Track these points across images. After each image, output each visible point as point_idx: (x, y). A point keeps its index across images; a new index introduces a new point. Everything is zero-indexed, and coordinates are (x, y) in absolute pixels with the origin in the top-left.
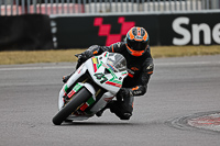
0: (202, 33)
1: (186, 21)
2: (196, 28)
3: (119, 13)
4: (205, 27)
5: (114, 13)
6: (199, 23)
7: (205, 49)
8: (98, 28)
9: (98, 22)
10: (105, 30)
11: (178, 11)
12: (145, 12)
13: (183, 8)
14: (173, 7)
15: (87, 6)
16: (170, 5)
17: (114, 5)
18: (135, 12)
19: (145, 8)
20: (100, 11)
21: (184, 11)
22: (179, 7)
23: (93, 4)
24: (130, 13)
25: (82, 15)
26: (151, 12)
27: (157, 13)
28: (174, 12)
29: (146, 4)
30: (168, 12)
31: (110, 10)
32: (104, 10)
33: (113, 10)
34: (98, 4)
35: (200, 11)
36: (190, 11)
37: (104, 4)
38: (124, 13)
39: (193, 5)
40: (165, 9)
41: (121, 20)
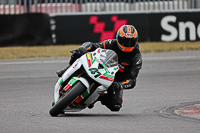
0: (187, 30)
1: (173, 19)
2: (182, 26)
3: (112, 12)
4: (190, 25)
5: (107, 12)
6: (185, 21)
8: (93, 26)
9: (93, 20)
10: (99, 27)
11: (166, 10)
12: (137, 11)
13: (171, 7)
14: (162, 7)
15: (84, 6)
16: (159, 6)
17: (108, 4)
18: (127, 12)
19: (137, 7)
20: (96, 11)
21: (172, 11)
22: (167, 7)
23: (89, 4)
24: (122, 12)
25: (79, 14)
26: (142, 11)
27: (147, 12)
28: (162, 11)
29: (137, 4)
30: (156, 11)
31: (104, 9)
32: (98, 9)
33: (107, 9)
34: (94, 4)
35: (186, 10)
36: (177, 10)
37: (99, 4)
38: (118, 12)
39: (180, 5)
40: (154, 8)
41: (114, 19)
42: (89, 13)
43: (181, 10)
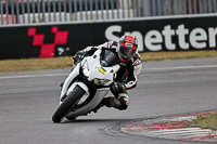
1: (118, 29)
3: (52, 23)
4: (137, 35)
5: (47, 23)
8: (32, 39)
9: (32, 32)
11: (111, 20)
12: (79, 21)
13: (116, 16)
14: (105, 17)
15: (21, 16)
16: (102, 14)
17: (47, 15)
18: (69, 22)
19: (79, 17)
20: (34, 21)
21: (116, 20)
22: (110, 16)
23: (26, 15)
24: (63, 22)
25: (15, 25)
26: (84, 21)
27: (90, 21)
28: (106, 20)
29: (79, 13)
30: (100, 20)
31: (43, 20)
32: (37, 20)
33: (47, 19)
34: (31, 15)
35: (132, 19)
36: (121, 19)
37: (37, 15)
38: (58, 23)
39: (125, 13)
40: (97, 18)
41: (55, 30)
42: (27, 24)
43: (126, 19)
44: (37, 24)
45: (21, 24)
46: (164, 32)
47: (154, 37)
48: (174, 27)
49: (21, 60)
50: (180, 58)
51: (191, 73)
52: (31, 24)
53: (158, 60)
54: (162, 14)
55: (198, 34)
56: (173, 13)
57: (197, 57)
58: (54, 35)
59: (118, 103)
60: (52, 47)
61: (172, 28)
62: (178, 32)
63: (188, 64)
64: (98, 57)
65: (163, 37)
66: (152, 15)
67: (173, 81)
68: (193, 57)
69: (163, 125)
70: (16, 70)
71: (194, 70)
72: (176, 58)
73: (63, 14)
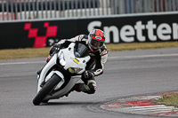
1: (98, 24)
2: (107, 30)
3: (45, 19)
4: (114, 29)
6: (109, 26)
7: (114, 47)
8: (27, 32)
9: (27, 27)
10: (33, 33)
11: (92, 17)
12: (66, 18)
13: (97, 13)
14: (88, 14)
15: (19, 14)
16: (86, 12)
17: (40, 12)
18: (58, 18)
19: (66, 14)
20: (30, 18)
21: (97, 16)
22: (92, 13)
23: (23, 13)
24: (53, 19)
25: (14, 21)
26: (71, 18)
27: (75, 18)
28: (89, 17)
29: (66, 11)
30: (84, 17)
31: (37, 17)
32: (32, 16)
33: (40, 16)
34: (27, 13)
35: (110, 16)
36: (101, 16)
37: (32, 12)
38: (49, 19)
39: (104, 11)
40: (81, 15)
41: (46, 25)
42: (23, 20)
43: (105, 16)
44: (32, 20)
45: (19, 20)
46: (136, 27)
47: (127, 30)
48: (145, 23)
49: (19, 50)
50: (149, 48)
51: (158, 60)
52: (27, 20)
53: (131, 49)
54: (135, 12)
55: (164, 29)
56: (143, 11)
57: (163, 47)
58: (46, 29)
59: (87, 88)
60: (44, 38)
61: (143, 24)
62: (147, 27)
63: (156, 53)
64: (73, 49)
65: (136, 31)
66: (126, 13)
67: (143, 67)
68: (160, 47)
69: (135, 103)
70: (15, 58)
71: (160, 58)
72: (145, 48)
73: (53, 12)
